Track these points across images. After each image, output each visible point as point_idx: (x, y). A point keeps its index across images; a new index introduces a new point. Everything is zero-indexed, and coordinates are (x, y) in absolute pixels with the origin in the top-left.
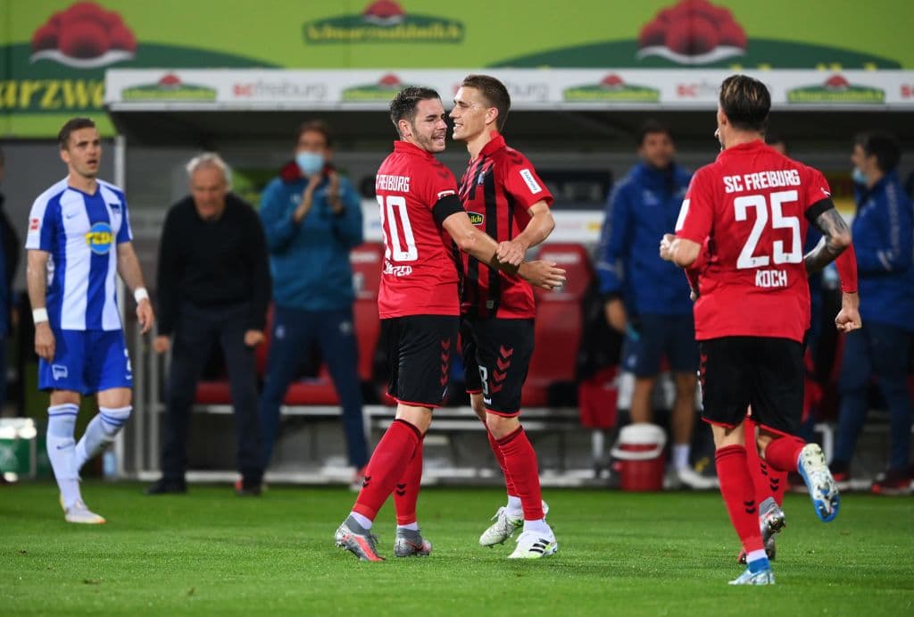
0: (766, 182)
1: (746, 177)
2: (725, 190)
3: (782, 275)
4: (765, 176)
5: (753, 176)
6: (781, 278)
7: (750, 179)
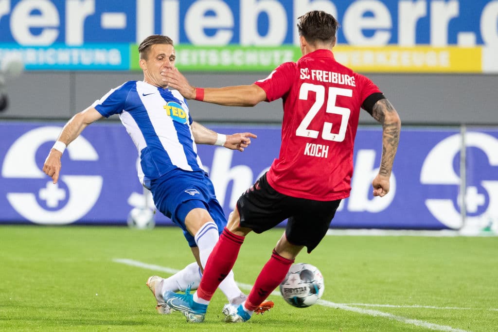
0: (327, 78)
1: (313, 71)
2: (299, 76)
3: (325, 149)
4: (326, 74)
5: (318, 71)
6: (324, 151)
7: (315, 73)
